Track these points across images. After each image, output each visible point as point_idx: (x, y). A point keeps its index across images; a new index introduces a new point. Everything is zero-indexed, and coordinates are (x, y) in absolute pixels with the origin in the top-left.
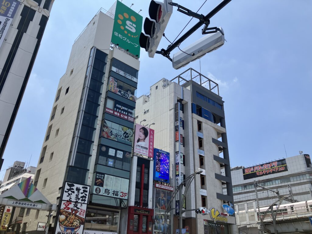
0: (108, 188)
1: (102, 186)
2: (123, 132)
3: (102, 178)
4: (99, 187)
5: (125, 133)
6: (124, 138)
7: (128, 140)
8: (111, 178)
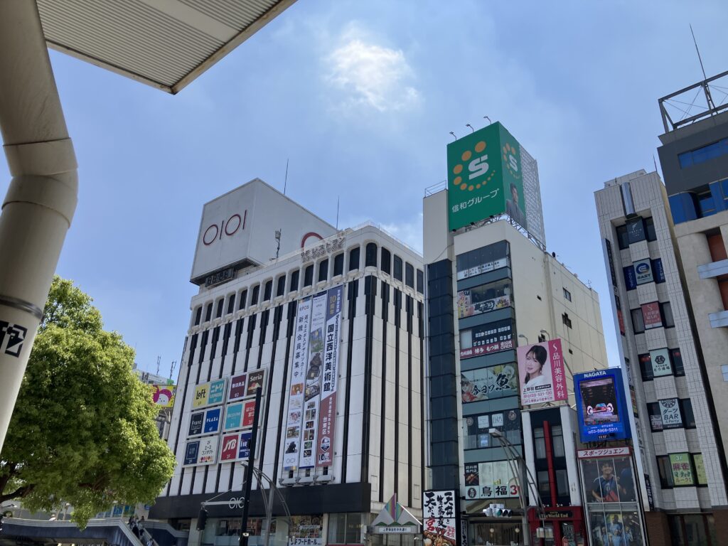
0: (488, 484)
1: (477, 484)
2: (496, 378)
3: (475, 471)
4: (472, 487)
5: (500, 376)
6: (499, 387)
7: (508, 387)
8: (490, 467)
